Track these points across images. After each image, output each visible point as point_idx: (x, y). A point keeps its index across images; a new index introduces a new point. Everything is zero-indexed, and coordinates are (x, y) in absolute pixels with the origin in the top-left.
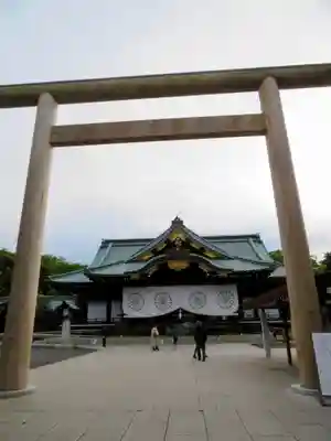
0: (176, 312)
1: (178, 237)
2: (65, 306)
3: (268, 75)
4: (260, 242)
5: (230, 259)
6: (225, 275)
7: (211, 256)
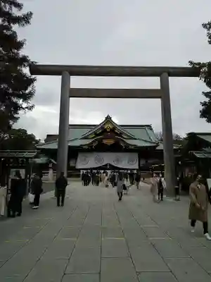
0: (106, 165)
1: (109, 126)
2: (51, 162)
3: (165, 72)
4: (151, 129)
5: (136, 139)
6: (133, 147)
7: (125, 137)
